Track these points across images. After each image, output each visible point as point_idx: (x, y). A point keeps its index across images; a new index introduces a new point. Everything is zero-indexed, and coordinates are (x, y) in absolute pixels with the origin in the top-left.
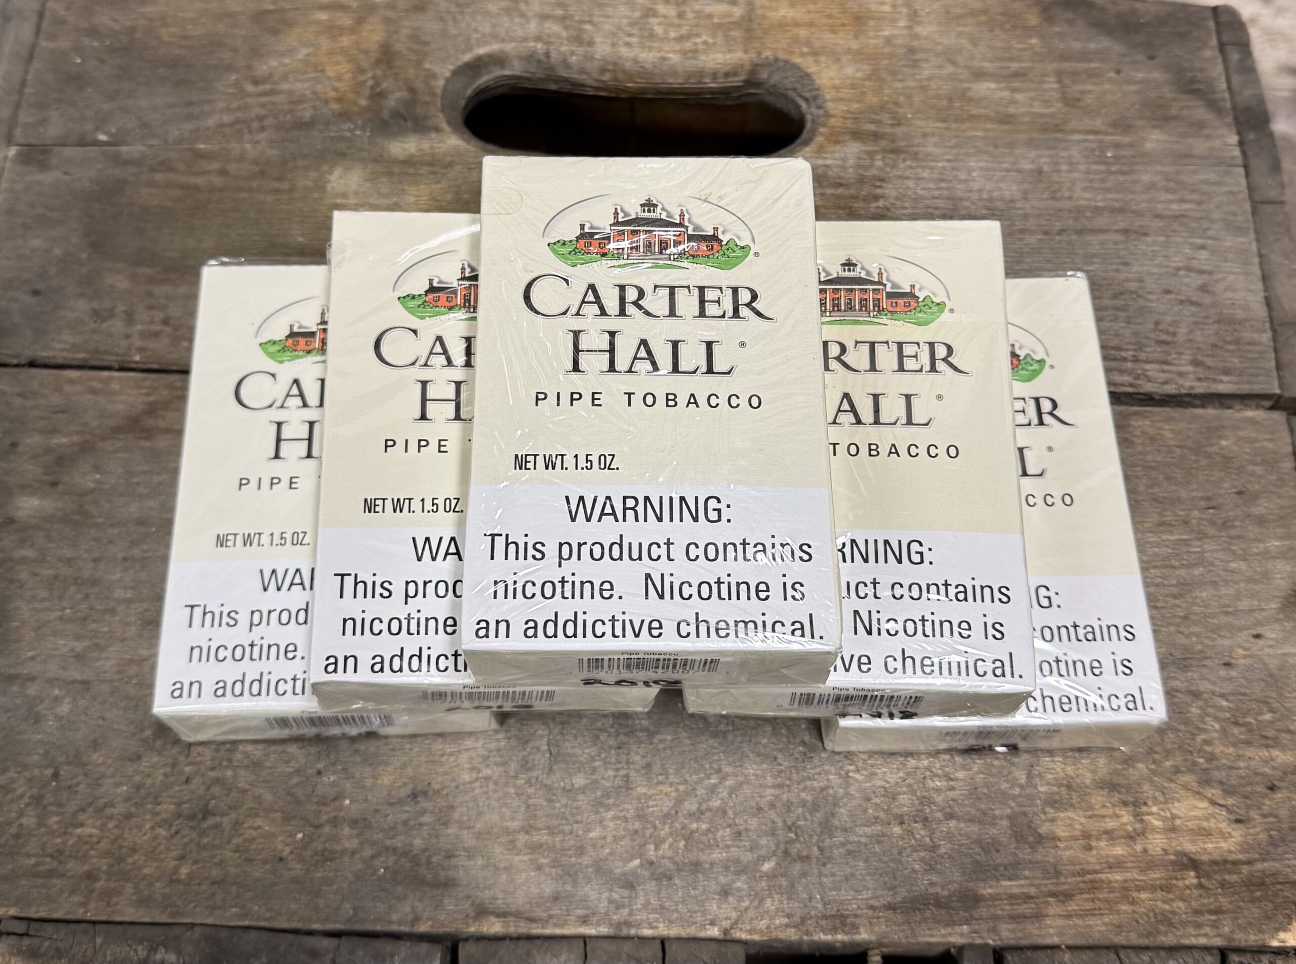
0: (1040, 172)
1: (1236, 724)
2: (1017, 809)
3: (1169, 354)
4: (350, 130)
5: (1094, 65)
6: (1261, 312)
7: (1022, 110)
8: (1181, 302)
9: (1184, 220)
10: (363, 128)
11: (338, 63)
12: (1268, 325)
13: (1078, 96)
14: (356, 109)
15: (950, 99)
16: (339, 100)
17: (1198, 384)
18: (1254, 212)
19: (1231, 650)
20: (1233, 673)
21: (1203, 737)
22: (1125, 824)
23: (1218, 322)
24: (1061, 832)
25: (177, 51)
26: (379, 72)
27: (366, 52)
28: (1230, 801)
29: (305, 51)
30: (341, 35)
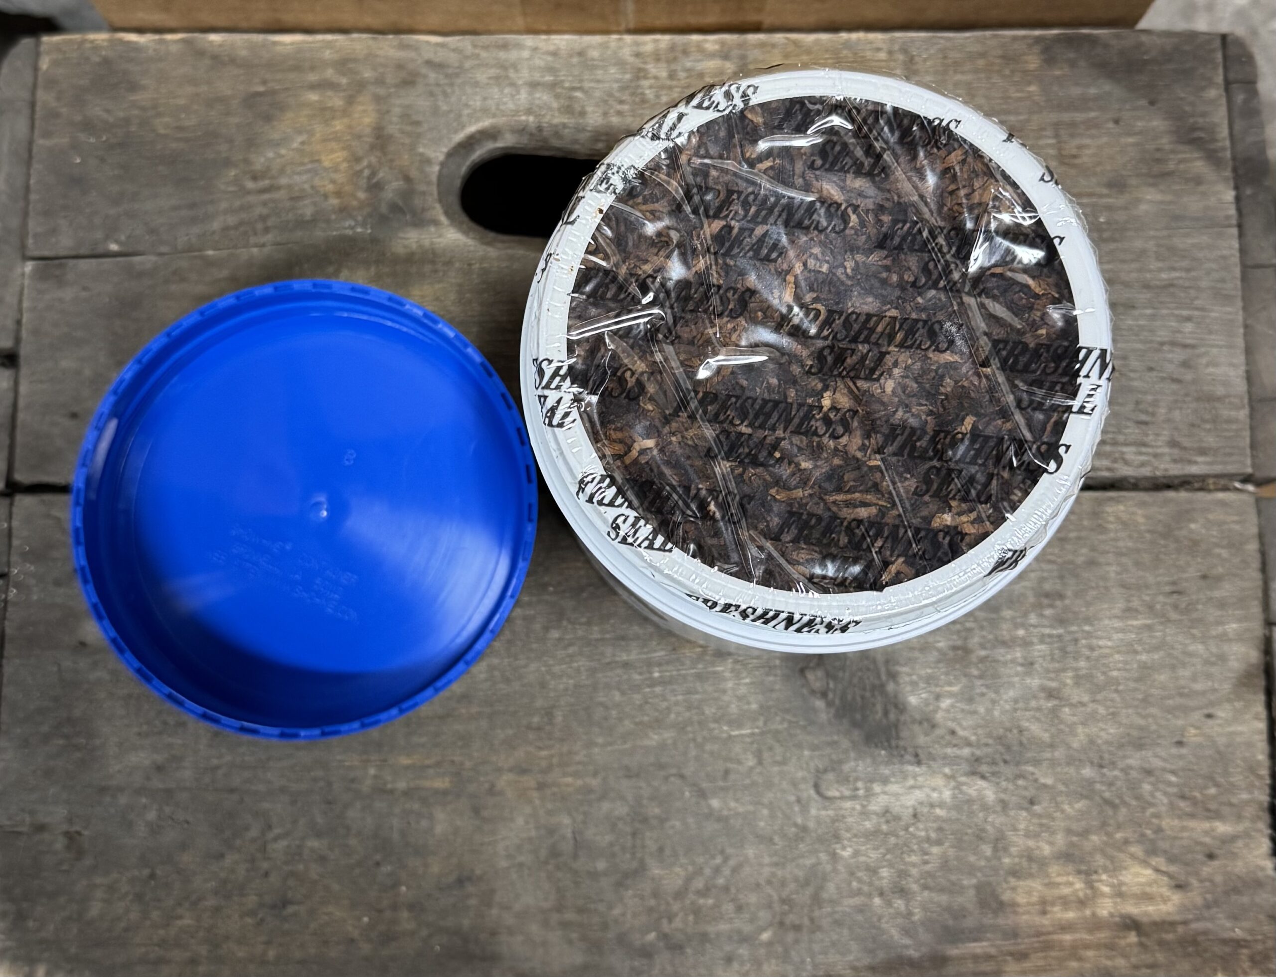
1: (1183, 797)
2: (983, 879)
3: (1147, 435)
4: (352, 228)
5: (1092, 114)
6: (1240, 386)
8: (1163, 379)
9: (1172, 290)
10: (362, 225)
11: (332, 151)
12: (1246, 401)
13: (1074, 152)
14: (355, 203)
16: (338, 194)
17: (1172, 466)
18: (1244, 278)
19: (1183, 730)
20: (1184, 751)
21: (1152, 810)
22: (1077, 890)
23: (1198, 399)
24: (1021, 899)
25: (174, 145)
26: (373, 160)
27: (359, 137)
28: (1173, 869)
29: (300, 139)
30: (333, 118)
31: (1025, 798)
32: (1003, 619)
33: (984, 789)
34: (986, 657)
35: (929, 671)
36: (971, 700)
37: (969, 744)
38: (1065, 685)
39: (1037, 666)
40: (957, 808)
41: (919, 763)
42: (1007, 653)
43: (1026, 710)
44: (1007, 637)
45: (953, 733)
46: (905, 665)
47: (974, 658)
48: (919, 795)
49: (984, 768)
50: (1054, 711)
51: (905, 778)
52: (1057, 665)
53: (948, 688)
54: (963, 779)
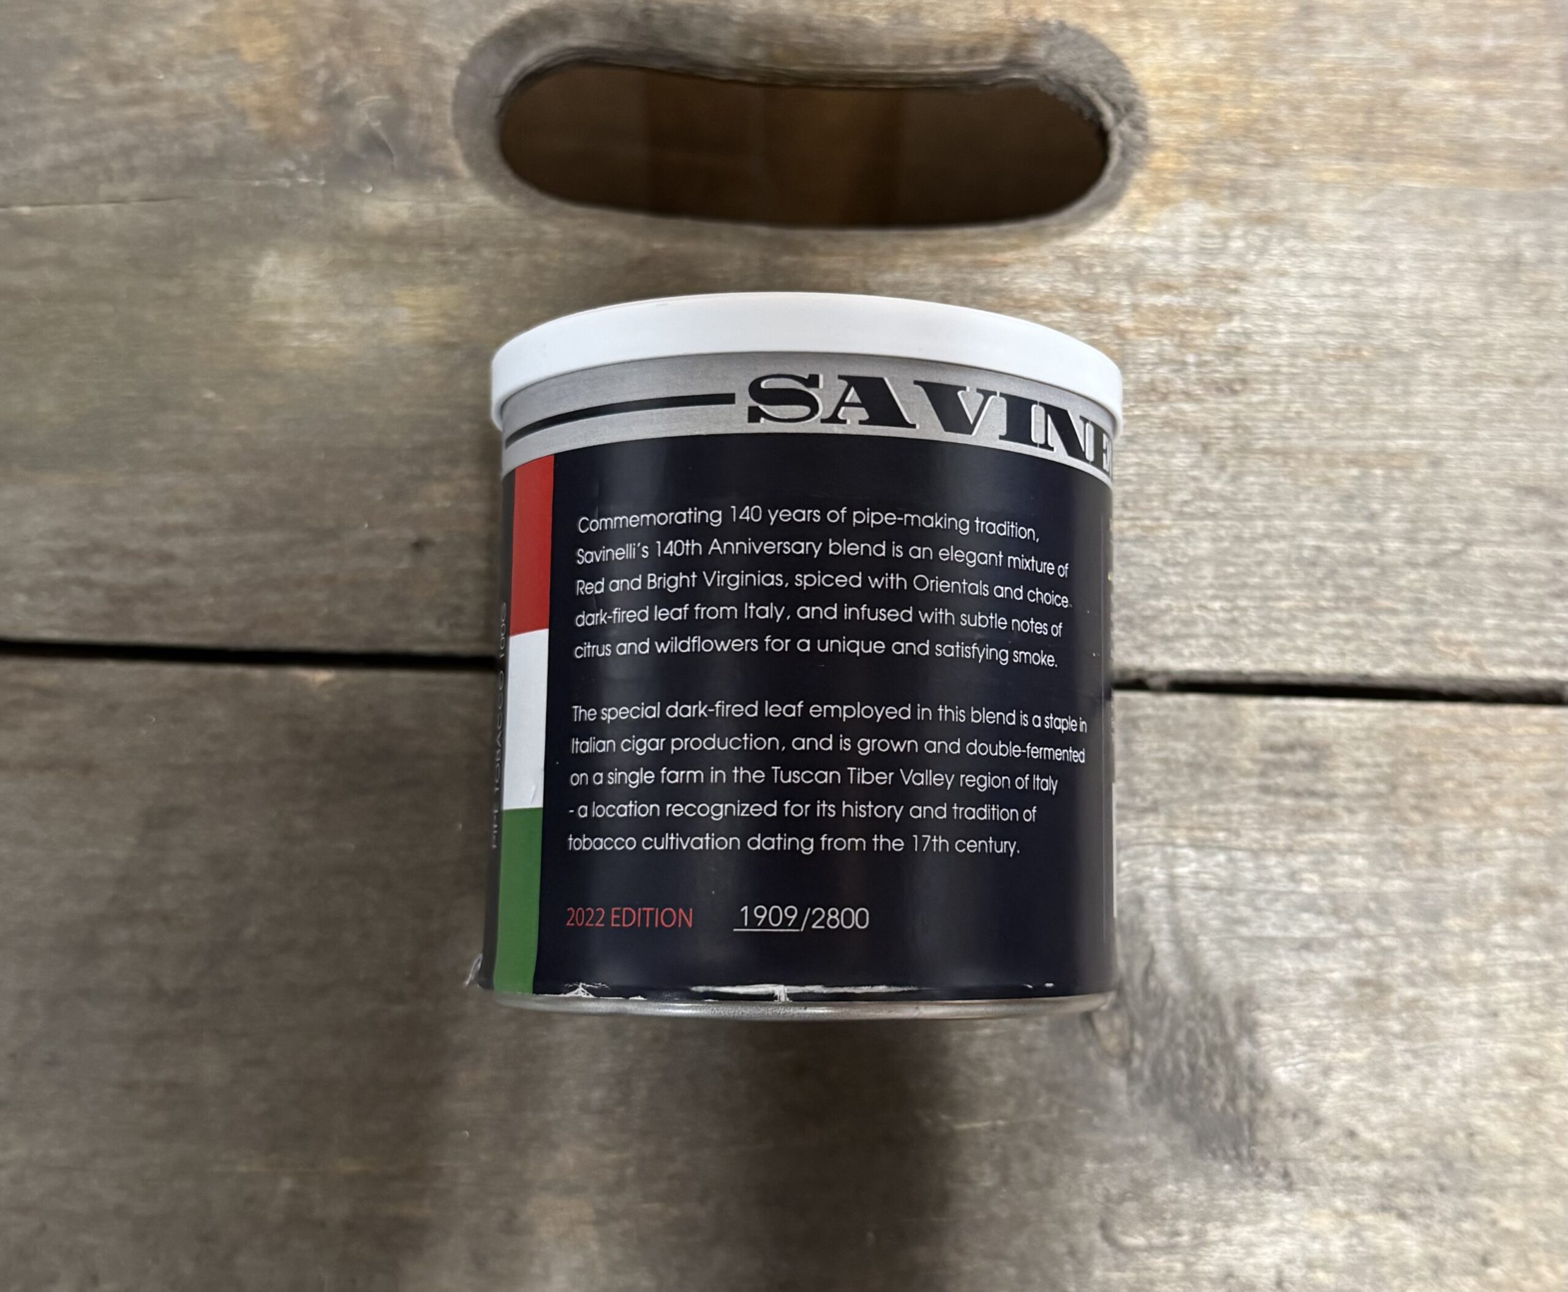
0: (1516, 262)
4: (289, 175)
7: (1496, 136)
10: (311, 171)
11: (261, 34)
14: (297, 130)
15: (1370, 112)
16: (267, 113)
26: (337, 53)
27: (312, 11)
31: (1473, 1253)
32: (1447, 932)
33: (1403, 1236)
34: (1415, 1000)
35: (1315, 1023)
36: (1385, 1077)
37: (1380, 1156)
38: (1553, 1053)
39: (1503, 1018)
40: (1353, 1270)
41: (1290, 1188)
42: (1453, 994)
43: (1483, 1096)
44: (1453, 966)
45: (1352, 1134)
46: (1272, 1010)
47: (1394, 1002)
48: (1287, 1245)
49: (1405, 1200)
50: (1533, 1101)
51: (1264, 1215)
52: (1539, 1018)
53: (1344, 1054)
54: (1368, 1219)
